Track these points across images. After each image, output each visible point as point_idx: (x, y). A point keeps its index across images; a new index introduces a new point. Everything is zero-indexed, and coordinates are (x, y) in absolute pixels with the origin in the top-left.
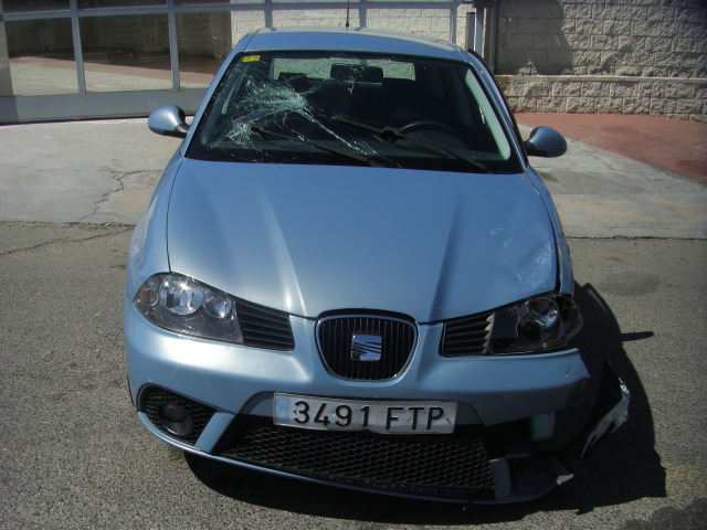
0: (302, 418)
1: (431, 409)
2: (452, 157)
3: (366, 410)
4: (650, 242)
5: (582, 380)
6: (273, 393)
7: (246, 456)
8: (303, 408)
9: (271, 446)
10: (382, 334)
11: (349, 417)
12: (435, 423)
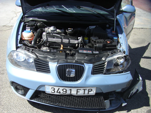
0: (53, 91)
1: (89, 89)
2: (96, 13)
3: (71, 90)
4: (143, 29)
5: (131, 80)
6: (45, 85)
7: (39, 100)
8: (53, 89)
9: (45, 98)
10: (75, 69)
11: (66, 91)
12: (90, 93)
